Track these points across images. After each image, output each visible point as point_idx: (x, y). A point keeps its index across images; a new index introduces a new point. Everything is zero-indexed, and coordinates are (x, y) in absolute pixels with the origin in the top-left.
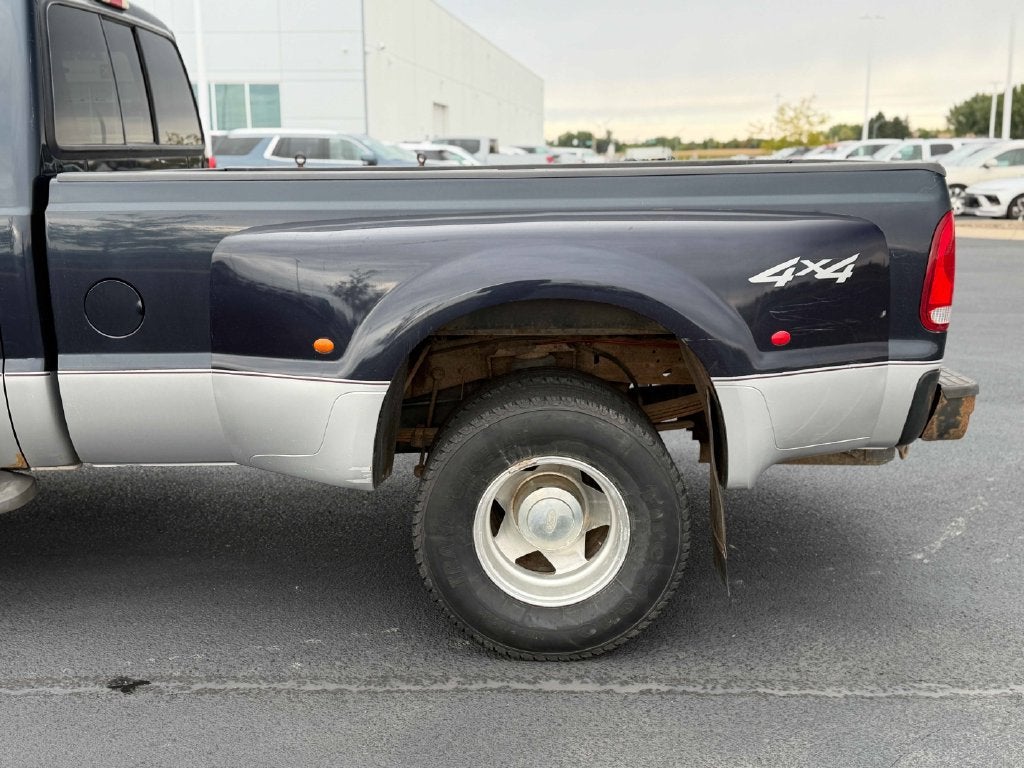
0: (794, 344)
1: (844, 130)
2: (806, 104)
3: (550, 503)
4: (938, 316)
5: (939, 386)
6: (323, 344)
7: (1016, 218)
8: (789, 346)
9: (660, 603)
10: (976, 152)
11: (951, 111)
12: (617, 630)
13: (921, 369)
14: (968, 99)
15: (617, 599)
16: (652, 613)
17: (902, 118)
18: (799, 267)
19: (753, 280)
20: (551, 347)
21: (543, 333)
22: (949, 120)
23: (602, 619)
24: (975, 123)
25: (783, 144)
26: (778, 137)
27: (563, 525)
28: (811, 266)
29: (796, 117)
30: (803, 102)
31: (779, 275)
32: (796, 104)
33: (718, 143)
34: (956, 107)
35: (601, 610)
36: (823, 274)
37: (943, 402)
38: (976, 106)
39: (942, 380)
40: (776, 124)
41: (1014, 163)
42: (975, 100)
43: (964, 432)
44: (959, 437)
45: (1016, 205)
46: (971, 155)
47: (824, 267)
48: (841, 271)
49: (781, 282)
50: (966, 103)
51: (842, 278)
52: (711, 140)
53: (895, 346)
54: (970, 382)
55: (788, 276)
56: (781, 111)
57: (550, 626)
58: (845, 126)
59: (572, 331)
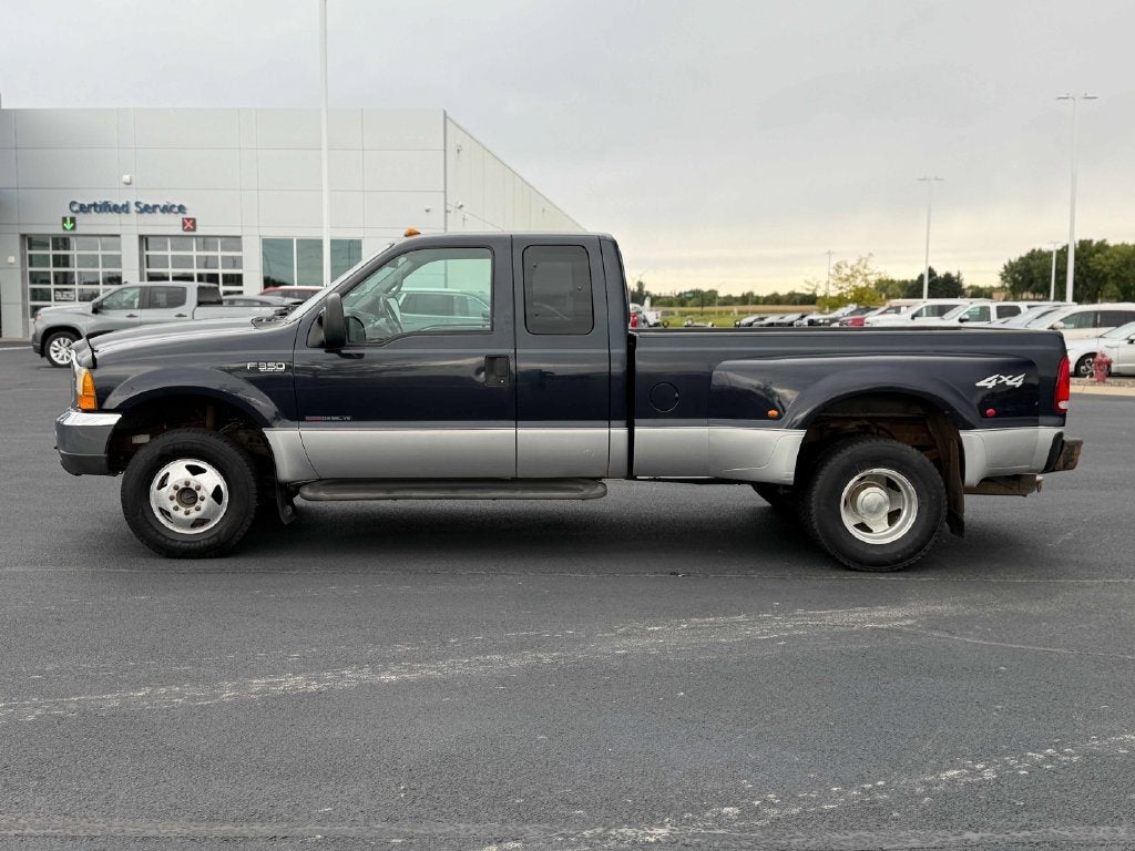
0: (997, 415)
1: (891, 286)
2: (863, 262)
3: (873, 495)
4: (1062, 405)
5: (1063, 442)
6: (773, 413)
7: (1085, 376)
8: (995, 416)
9: (932, 542)
10: (1043, 315)
11: (1005, 267)
12: (911, 556)
13: (1055, 431)
14: (1024, 254)
15: (910, 541)
16: (928, 548)
17: (954, 274)
18: (999, 379)
19: (978, 384)
20: (859, 423)
21: (854, 415)
22: (1003, 278)
23: (904, 550)
24: (1031, 282)
25: (839, 302)
26: (834, 293)
27: (880, 506)
28: (1004, 379)
29: (852, 276)
30: (860, 260)
31: (989, 383)
32: (852, 261)
33: (758, 298)
34: (1010, 263)
35: (903, 546)
36: (1009, 383)
37: (1066, 448)
38: (1032, 263)
39: (1064, 438)
40: (832, 281)
41: (1079, 326)
42: (1033, 256)
43: (1076, 464)
44: (1072, 468)
45: (1084, 365)
46: (1038, 318)
47: (1010, 379)
48: (1016, 381)
49: (990, 386)
50: (1021, 259)
51: (1018, 385)
52: (751, 294)
53: (1041, 419)
54: (1078, 439)
55: (994, 383)
56: (838, 267)
57: (878, 553)
58: (892, 282)
59: (869, 414)
